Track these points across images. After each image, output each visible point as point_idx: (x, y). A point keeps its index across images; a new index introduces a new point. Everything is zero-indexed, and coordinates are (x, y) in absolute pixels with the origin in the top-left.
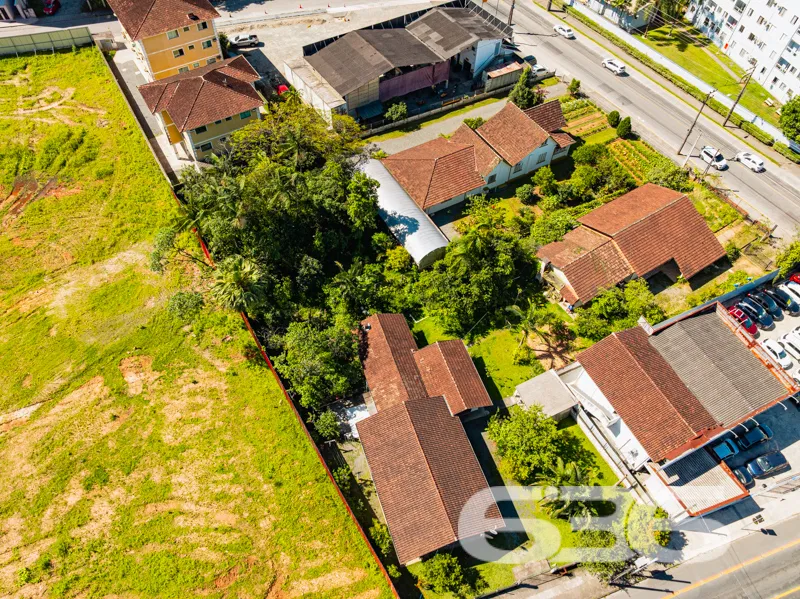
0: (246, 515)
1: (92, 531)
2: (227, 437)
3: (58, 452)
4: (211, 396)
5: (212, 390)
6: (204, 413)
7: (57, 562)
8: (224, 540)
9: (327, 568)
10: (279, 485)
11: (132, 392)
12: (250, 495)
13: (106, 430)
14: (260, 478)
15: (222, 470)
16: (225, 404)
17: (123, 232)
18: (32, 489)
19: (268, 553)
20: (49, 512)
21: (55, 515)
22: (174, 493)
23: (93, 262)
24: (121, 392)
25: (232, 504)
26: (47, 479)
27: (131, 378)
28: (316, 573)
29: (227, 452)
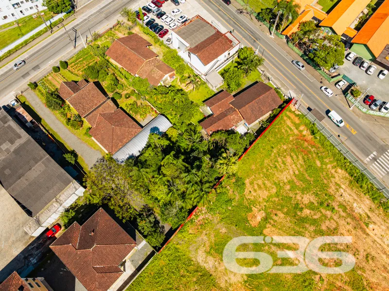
0: (285, 154)
1: (313, 199)
2: (265, 170)
3: (297, 228)
4: (253, 183)
5: (251, 184)
6: (260, 182)
7: (325, 204)
8: (295, 157)
9: (288, 126)
10: (272, 148)
11: (264, 215)
12: (279, 155)
13: (282, 215)
14: (273, 154)
15: (276, 167)
16: (254, 177)
17: (188, 271)
18: (312, 228)
19: (292, 143)
20: (315, 217)
21: (315, 214)
22: (290, 178)
23: (211, 275)
24: (266, 219)
25: (284, 159)
26: (307, 226)
27: (259, 219)
28: (291, 129)
29: (270, 168)
